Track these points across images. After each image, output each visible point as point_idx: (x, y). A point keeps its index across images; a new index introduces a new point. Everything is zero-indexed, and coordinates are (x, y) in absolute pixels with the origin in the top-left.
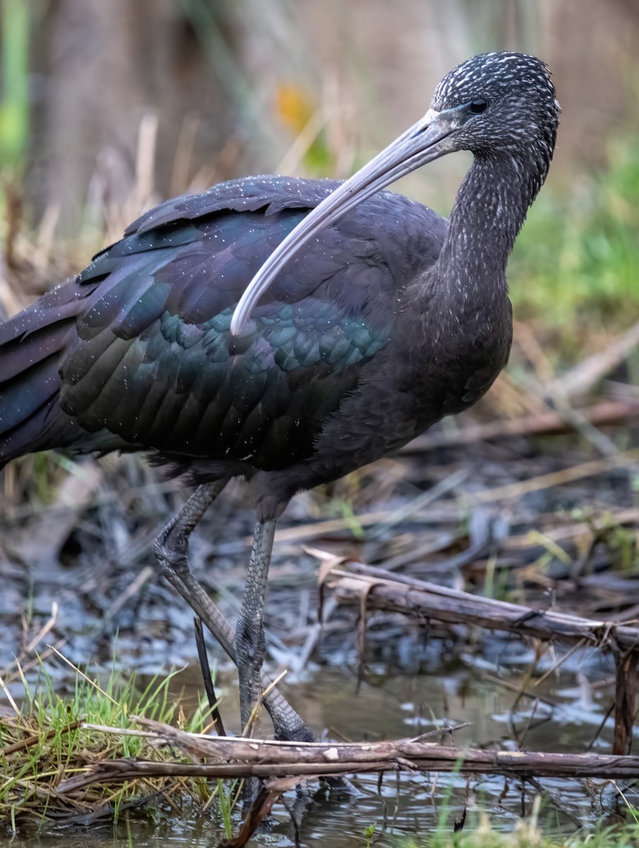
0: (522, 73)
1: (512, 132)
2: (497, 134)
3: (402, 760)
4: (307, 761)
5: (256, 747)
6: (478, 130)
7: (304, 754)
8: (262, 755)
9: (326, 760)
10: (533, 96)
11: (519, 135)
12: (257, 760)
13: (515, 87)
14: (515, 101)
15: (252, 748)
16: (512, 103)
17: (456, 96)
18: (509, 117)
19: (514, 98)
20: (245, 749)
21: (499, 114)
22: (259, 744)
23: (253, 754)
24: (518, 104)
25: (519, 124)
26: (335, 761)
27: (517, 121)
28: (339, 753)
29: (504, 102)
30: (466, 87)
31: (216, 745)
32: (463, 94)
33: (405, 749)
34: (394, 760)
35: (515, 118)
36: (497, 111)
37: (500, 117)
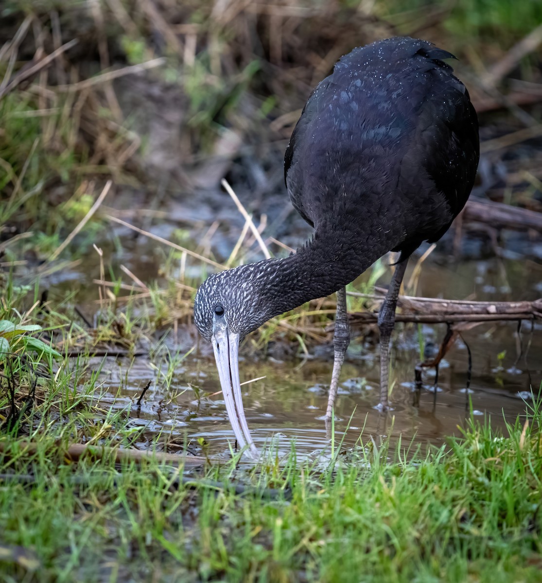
0: (211, 283)
1: (244, 299)
2: (241, 307)
3: (536, 313)
4: (477, 313)
5: (445, 305)
6: (233, 316)
7: (475, 309)
8: (450, 310)
9: (488, 313)
10: (227, 281)
11: (247, 295)
12: (446, 313)
13: (217, 288)
14: (226, 291)
15: (443, 306)
16: (227, 293)
17: (206, 320)
18: (234, 297)
19: (224, 291)
20: (439, 306)
21: (229, 302)
22: (447, 303)
23: (444, 309)
24: (228, 291)
25: (241, 293)
26: (494, 314)
27: (238, 294)
28: (497, 308)
29: (223, 297)
30: (203, 314)
31: (423, 304)
32: (207, 316)
33: (537, 306)
34: (530, 313)
35: (236, 295)
36: (227, 303)
37: (231, 303)
